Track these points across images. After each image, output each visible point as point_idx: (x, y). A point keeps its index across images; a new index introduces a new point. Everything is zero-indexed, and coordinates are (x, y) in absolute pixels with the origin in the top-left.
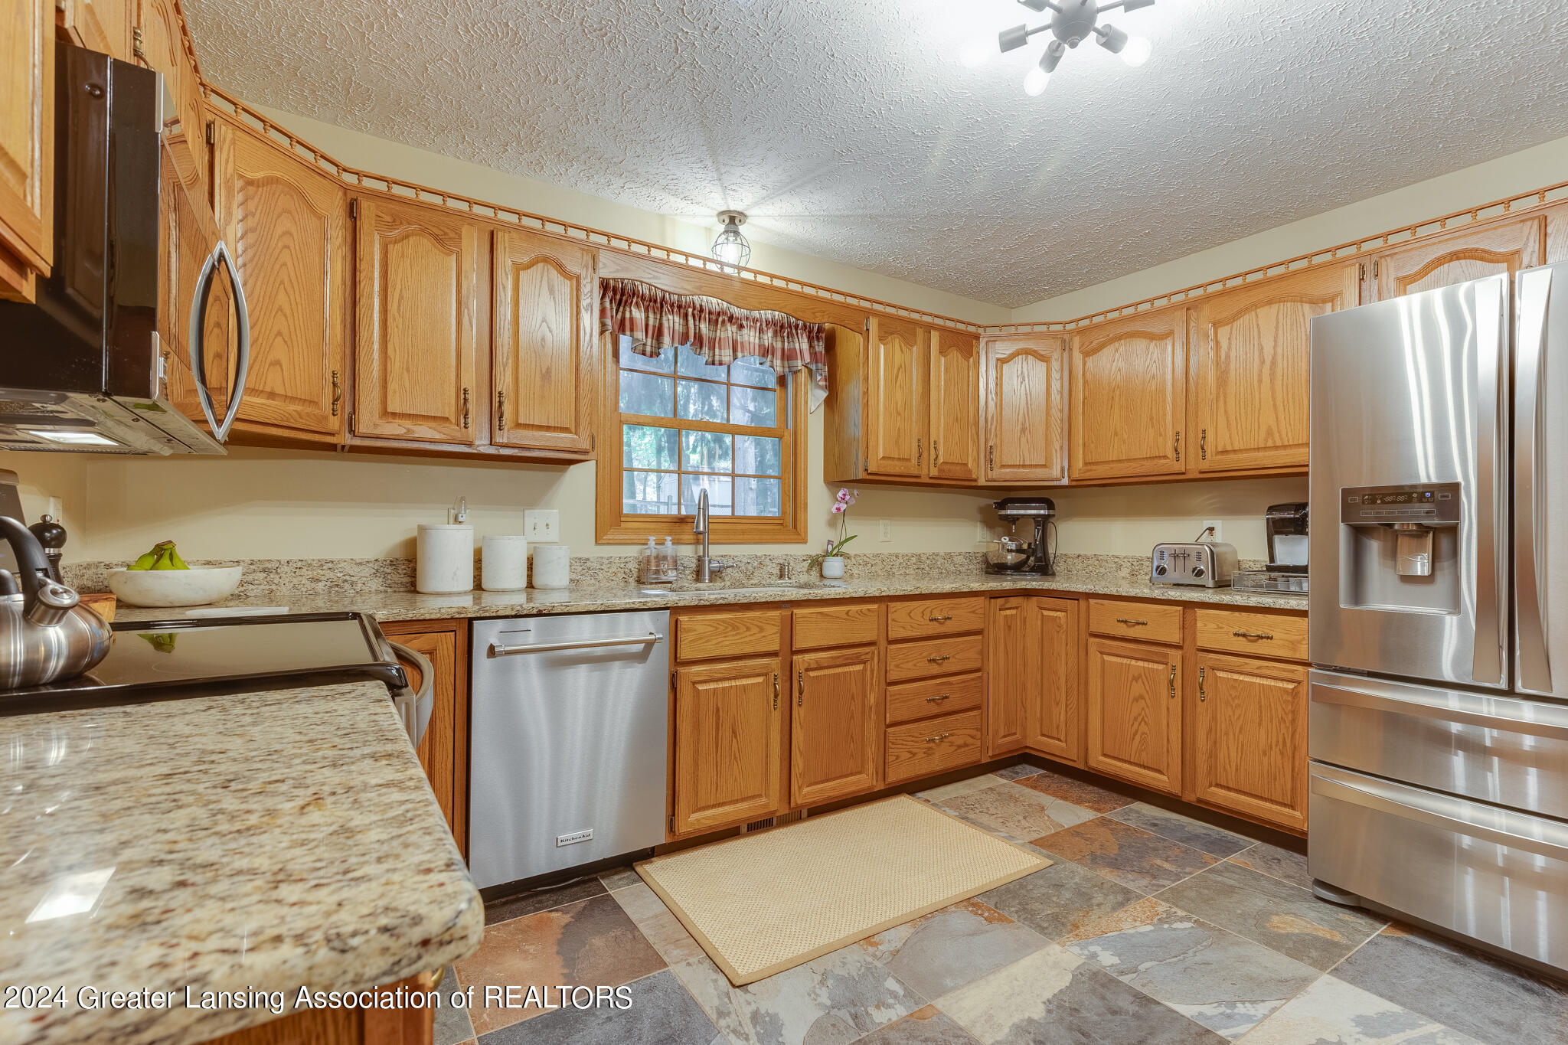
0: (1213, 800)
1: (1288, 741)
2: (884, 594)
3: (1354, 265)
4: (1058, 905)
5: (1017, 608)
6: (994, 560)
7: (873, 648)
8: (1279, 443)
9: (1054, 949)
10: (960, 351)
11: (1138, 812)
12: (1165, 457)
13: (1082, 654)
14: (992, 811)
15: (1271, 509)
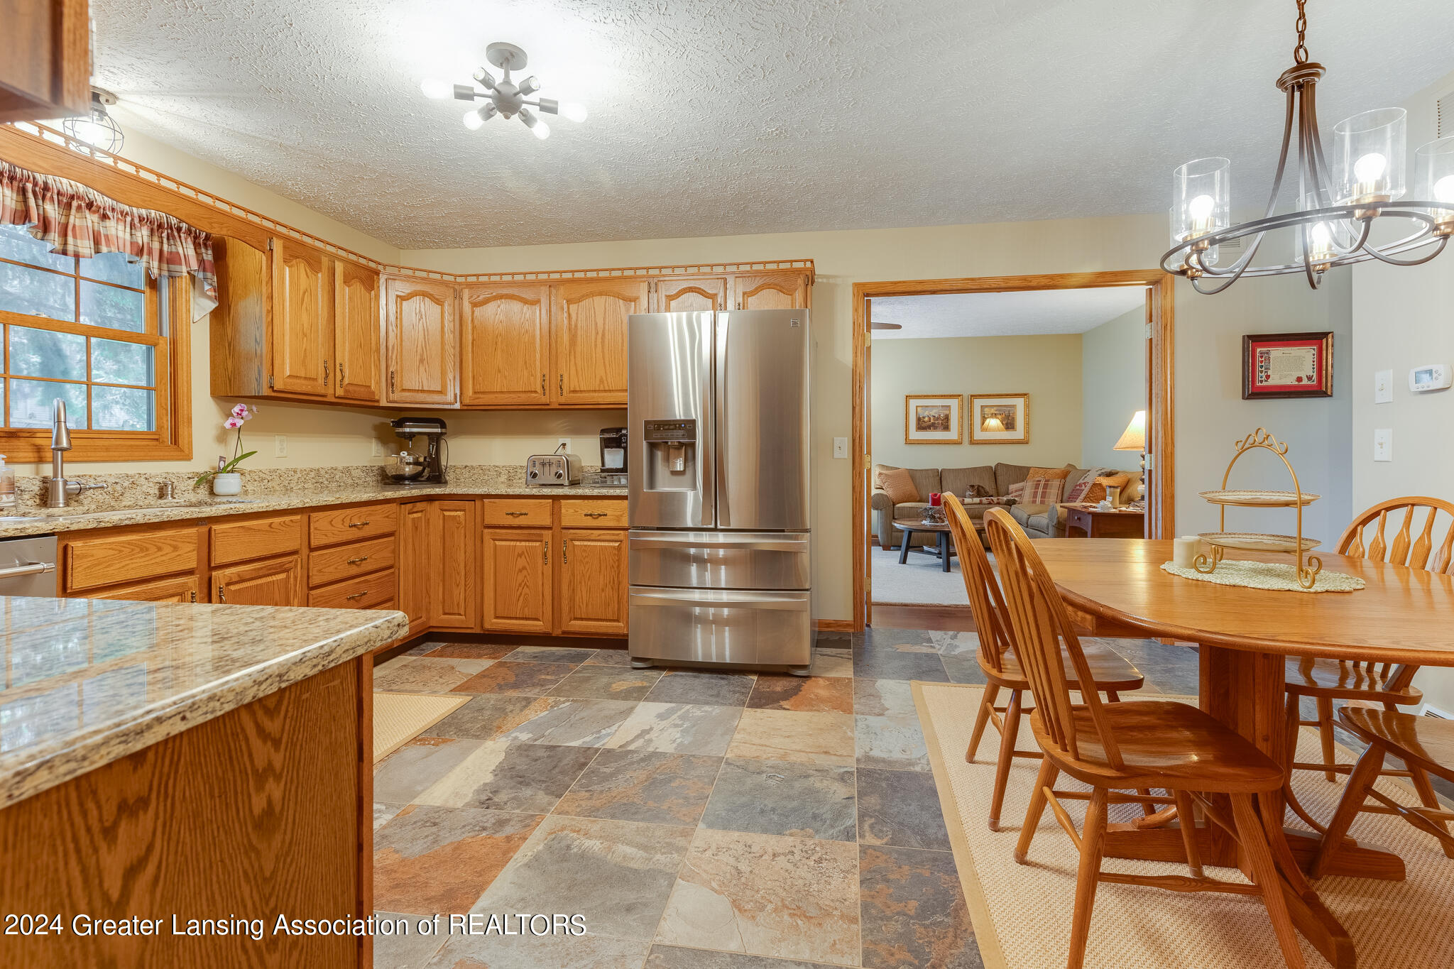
0: (572, 629)
1: (616, 579)
2: (307, 505)
3: (645, 281)
4: (483, 720)
5: (422, 511)
6: (391, 472)
7: (296, 556)
8: (607, 388)
9: (489, 744)
10: (362, 281)
11: (522, 652)
12: (536, 392)
13: (478, 543)
14: (411, 680)
15: (603, 431)
